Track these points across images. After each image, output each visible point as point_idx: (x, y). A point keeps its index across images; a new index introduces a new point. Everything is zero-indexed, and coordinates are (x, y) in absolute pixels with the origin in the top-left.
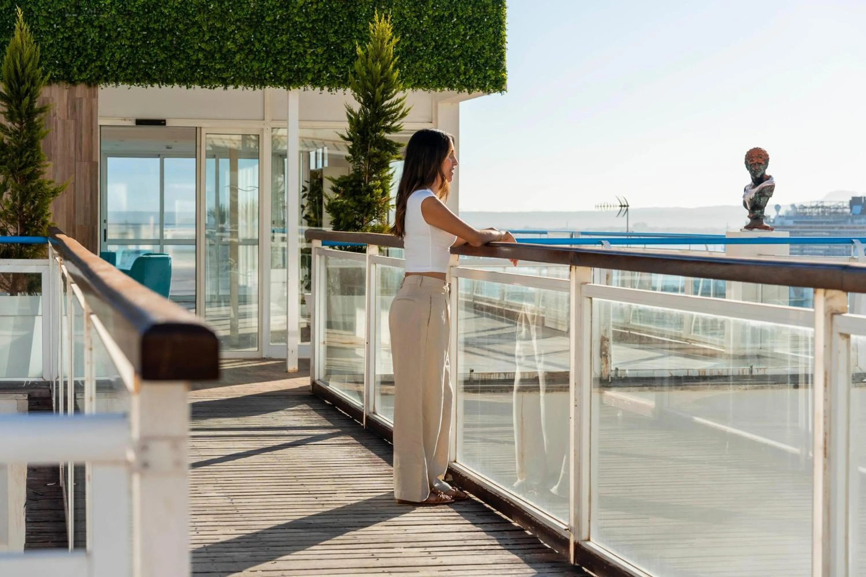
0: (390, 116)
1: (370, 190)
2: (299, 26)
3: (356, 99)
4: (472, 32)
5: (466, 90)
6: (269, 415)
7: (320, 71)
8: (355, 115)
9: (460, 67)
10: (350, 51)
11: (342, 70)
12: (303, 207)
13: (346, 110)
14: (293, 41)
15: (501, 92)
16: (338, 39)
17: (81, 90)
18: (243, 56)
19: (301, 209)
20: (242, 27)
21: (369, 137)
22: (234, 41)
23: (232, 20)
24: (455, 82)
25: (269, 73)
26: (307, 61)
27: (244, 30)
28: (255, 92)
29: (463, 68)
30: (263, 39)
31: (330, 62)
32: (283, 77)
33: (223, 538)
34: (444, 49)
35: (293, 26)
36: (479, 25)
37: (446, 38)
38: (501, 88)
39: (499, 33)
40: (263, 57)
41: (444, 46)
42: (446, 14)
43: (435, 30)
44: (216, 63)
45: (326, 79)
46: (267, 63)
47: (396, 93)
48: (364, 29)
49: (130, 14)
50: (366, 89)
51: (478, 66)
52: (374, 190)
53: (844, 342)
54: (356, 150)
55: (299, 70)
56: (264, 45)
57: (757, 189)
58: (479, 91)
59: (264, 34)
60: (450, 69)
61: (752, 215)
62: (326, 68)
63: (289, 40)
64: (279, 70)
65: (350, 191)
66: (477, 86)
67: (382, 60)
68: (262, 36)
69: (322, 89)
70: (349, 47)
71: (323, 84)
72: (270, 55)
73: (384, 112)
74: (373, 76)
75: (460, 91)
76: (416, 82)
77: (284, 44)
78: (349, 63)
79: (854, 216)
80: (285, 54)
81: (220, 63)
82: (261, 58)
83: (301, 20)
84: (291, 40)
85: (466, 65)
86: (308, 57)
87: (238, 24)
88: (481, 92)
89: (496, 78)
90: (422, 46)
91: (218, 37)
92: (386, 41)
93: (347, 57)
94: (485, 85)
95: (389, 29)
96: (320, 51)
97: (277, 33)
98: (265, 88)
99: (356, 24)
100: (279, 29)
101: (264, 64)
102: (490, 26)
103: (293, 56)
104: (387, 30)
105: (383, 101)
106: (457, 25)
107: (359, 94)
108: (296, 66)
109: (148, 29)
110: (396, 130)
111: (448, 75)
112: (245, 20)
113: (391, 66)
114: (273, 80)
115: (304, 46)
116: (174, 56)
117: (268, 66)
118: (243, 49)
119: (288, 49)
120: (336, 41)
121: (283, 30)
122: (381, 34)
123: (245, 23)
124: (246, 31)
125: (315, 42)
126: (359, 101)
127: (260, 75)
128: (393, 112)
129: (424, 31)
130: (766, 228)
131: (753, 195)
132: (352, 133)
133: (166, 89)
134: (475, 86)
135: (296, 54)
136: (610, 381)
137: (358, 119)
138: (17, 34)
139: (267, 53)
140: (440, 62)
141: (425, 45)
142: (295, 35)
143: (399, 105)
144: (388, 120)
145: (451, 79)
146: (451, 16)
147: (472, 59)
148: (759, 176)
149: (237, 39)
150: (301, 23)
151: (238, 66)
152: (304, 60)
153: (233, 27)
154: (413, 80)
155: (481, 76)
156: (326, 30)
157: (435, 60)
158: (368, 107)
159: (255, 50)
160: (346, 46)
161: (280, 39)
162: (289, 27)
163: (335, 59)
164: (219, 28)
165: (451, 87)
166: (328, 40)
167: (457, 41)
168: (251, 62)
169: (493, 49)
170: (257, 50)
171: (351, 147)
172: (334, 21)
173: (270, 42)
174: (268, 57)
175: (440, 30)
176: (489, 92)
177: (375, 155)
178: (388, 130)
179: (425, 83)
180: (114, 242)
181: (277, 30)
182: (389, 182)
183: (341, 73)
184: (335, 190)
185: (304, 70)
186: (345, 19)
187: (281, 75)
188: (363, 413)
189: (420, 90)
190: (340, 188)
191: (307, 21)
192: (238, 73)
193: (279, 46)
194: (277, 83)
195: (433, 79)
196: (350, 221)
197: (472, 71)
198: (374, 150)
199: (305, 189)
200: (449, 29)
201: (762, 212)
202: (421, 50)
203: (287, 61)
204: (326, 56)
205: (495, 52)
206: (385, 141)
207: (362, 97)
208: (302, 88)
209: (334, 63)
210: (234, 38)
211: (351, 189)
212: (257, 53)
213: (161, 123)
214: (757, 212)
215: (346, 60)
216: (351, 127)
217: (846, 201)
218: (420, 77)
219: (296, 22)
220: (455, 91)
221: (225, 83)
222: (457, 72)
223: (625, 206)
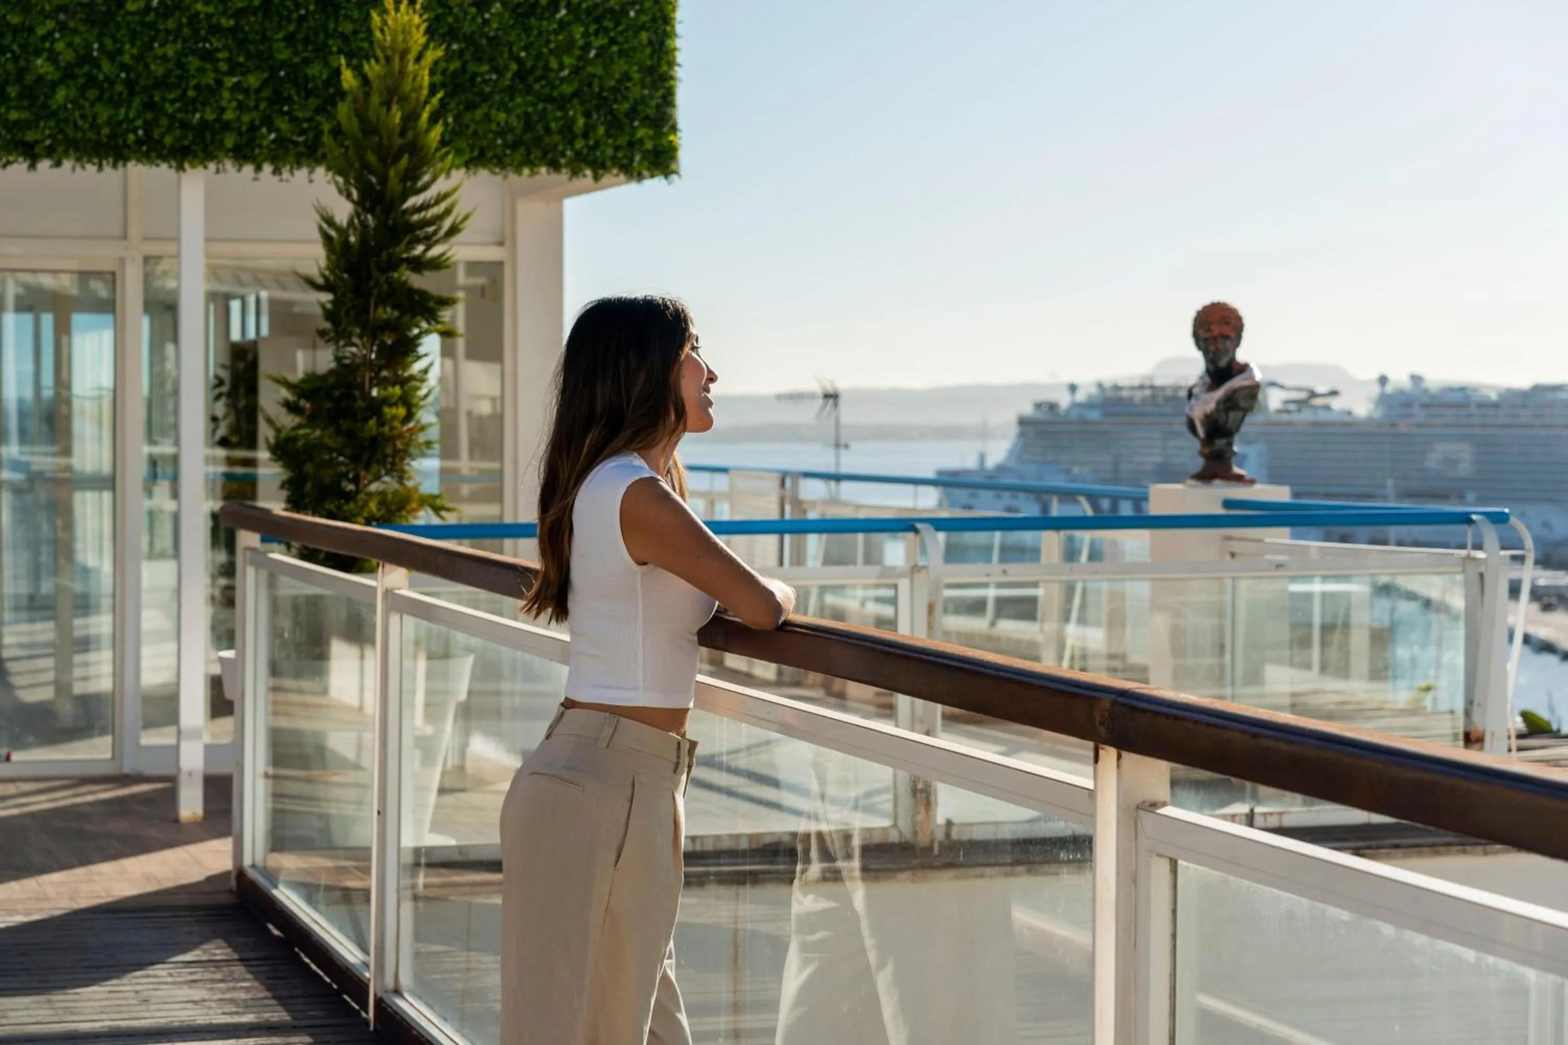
0: (420, 233)
1: (376, 408)
2: (204, 24)
3: (340, 192)
4: (601, 41)
5: (588, 172)
7: (253, 128)
8: (339, 229)
9: (574, 120)
10: (323, 82)
11: (305, 125)
12: (214, 419)
13: (317, 218)
14: (190, 58)
15: (666, 176)
16: (296, 53)
18: (73, 92)
19: (212, 426)
20: (71, 24)
21: (372, 283)
22: (53, 57)
23: (47, 7)
24: (563, 155)
25: (135, 130)
26: (224, 104)
27: (75, 31)
28: (102, 175)
29: (581, 122)
30: (120, 52)
31: (277, 107)
32: (168, 140)
34: (538, 80)
35: (190, 24)
36: (616, 26)
37: (542, 53)
38: (668, 167)
39: (662, 43)
40: (120, 94)
41: (539, 73)
43: (519, 35)
44: (8, 109)
45: (268, 147)
46: (129, 108)
47: (434, 179)
48: (355, 32)
50: (366, 166)
51: (615, 118)
52: (386, 410)
54: (343, 314)
55: (204, 125)
56: (123, 67)
57: (1220, 393)
58: (617, 175)
59: (123, 43)
60: (553, 125)
61: (1207, 450)
62: (268, 122)
63: (181, 54)
64: (158, 126)
65: (329, 410)
66: (614, 165)
67: (403, 99)
68: (118, 46)
69: (258, 168)
70: (321, 73)
71: (261, 158)
72: (137, 89)
73: (407, 223)
74: (381, 138)
75: (575, 173)
76: (476, 153)
77: (170, 66)
78: (320, 110)
80: (170, 87)
81: (19, 108)
82: (116, 97)
83: (210, 10)
84: (186, 56)
85: (587, 115)
86: (226, 95)
87: (62, 17)
88: (622, 177)
89: (655, 146)
90: (488, 72)
91: (15, 47)
92: (411, 56)
93: (317, 96)
94: (632, 160)
95: (418, 27)
96: (253, 80)
97: (153, 40)
98: (125, 165)
99: (336, 21)
100: (158, 31)
101: (123, 111)
102: (643, 27)
103: (191, 93)
104: (414, 30)
105: (404, 199)
106: (569, 24)
107: (347, 182)
108: (198, 116)
111: (547, 140)
112: (78, 9)
113: (425, 116)
114: (144, 148)
115: (216, 70)
117: (131, 115)
118: (74, 77)
119: (180, 78)
120: (290, 59)
121: (168, 32)
122: (400, 38)
123: (80, 16)
124: (81, 33)
125: (241, 59)
126: (349, 196)
127: (113, 136)
128: (429, 222)
129: (494, 38)
130: (1240, 479)
131: (1211, 406)
132: (332, 272)
134: (609, 163)
135: (197, 87)
136: (936, 851)
137: (346, 241)
139: (130, 85)
140: (530, 109)
141: (495, 70)
142: (197, 43)
143: (443, 206)
144: (418, 241)
145: (556, 146)
147: (602, 103)
148: (1223, 363)
149: (60, 53)
150: (209, 16)
151: (63, 115)
152: (217, 102)
153: (50, 25)
154: (468, 149)
155: (622, 141)
156: (269, 33)
157: (519, 105)
158: (371, 211)
159: (101, 77)
160: (314, 70)
161: (160, 52)
162: (180, 26)
163: (289, 100)
164: (15, 26)
165: (555, 166)
166: (271, 57)
167: (568, 61)
168: (92, 105)
169: (648, 80)
170: (107, 79)
171: (329, 306)
172: (285, 13)
173: (138, 59)
174: (132, 93)
175: (528, 36)
176: (640, 177)
177: (388, 326)
178: (418, 265)
179: (495, 156)
181: (152, 33)
182: (419, 388)
183: (303, 132)
184: (291, 407)
185: (217, 126)
186: (312, 8)
187: (163, 136)
188: (368, 986)
189: (483, 173)
190: (303, 402)
191: (225, 13)
192: (61, 131)
193: (158, 69)
194: (153, 155)
195: (515, 146)
196: (328, 481)
197: (601, 130)
198: (386, 313)
199: (220, 383)
200: (549, 32)
201: (1230, 444)
202: (485, 82)
203: (178, 105)
204: (266, 93)
205: (654, 87)
206: (411, 291)
207: (357, 189)
208: (212, 166)
209: (286, 108)
210: (51, 51)
211: (329, 405)
212: (106, 85)
214: (1220, 443)
215: (314, 102)
216: (328, 258)
218: (485, 143)
219: (198, 13)
220: (565, 174)
221: (31, 153)
222: (568, 133)
223: (832, 397)
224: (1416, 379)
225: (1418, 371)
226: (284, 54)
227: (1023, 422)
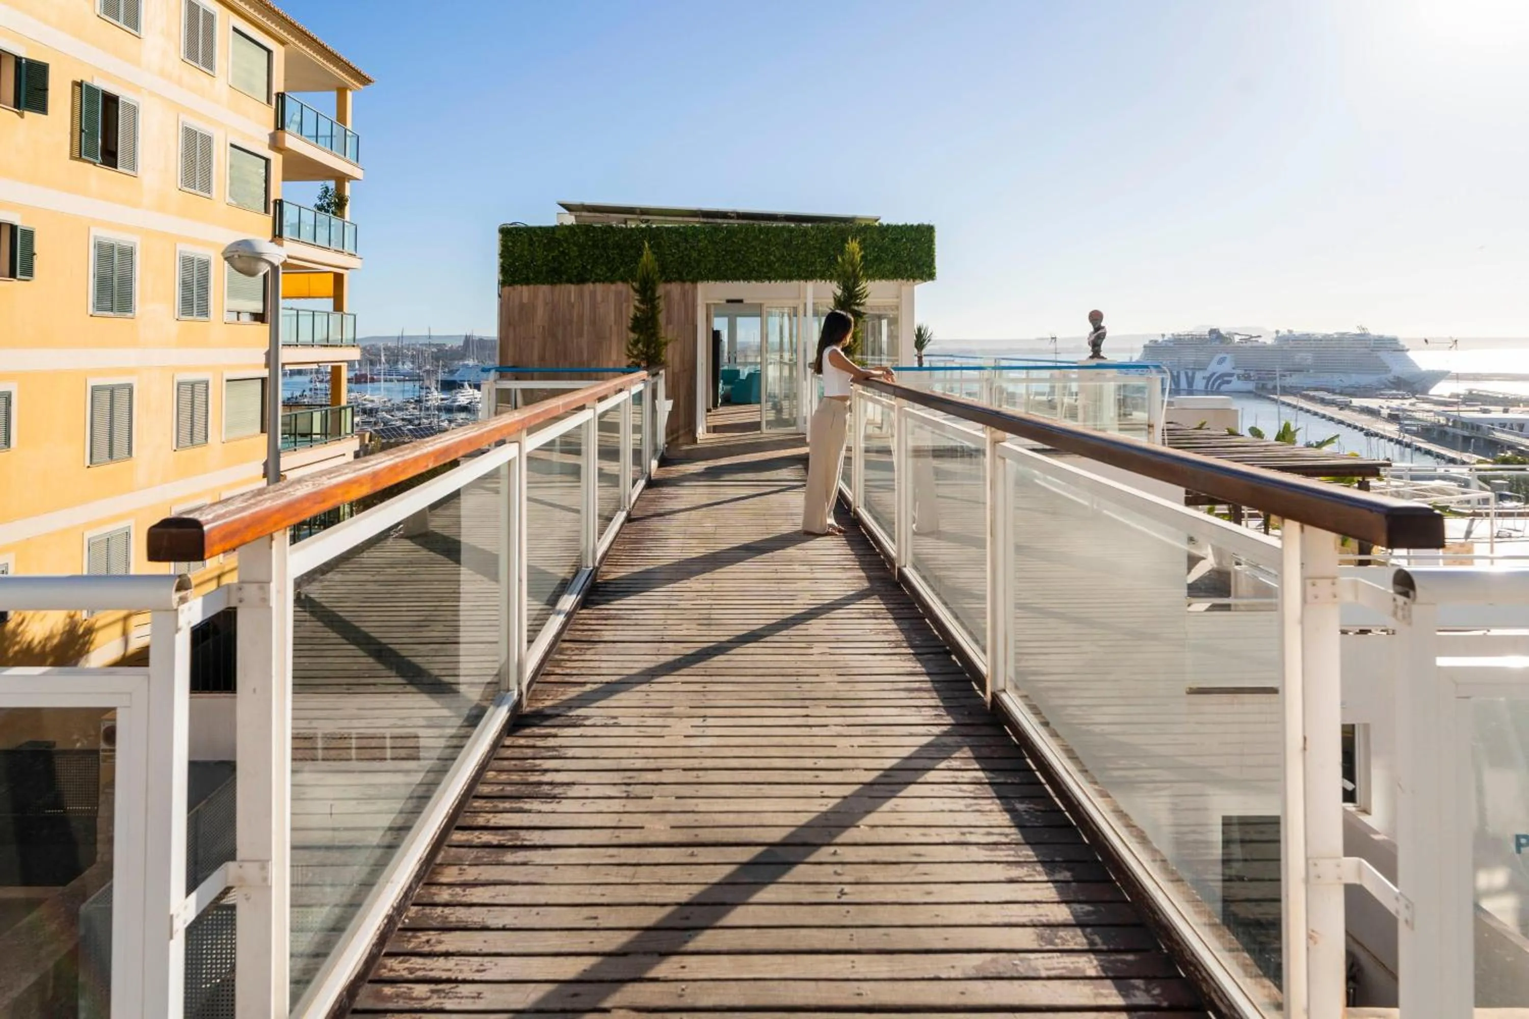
0: (859, 297)
5: (912, 280)
6: (774, 472)
7: (824, 271)
8: (838, 296)
9: (907, 267)
10: (835, 260)
11: (831, 271)
13: (833, 293)
15: (933, 281)
16: (835, 253)
17: (688, 285)
18: (780, 264)
22: (775, 256)
23: (774, 244)
24: (905, 276)
25: (795, 273)
27: (780, 249)
28: (787, 284)
29: (909, 267)
30: (791, 254)
32: (803, 275)
33: (694, 555)
34: (898, 257)
35: (809, 246)
36: (919, 243)
37: (899, 251)
38: (933, 278)
39: (931, 247)
41: (898, 255)
42: (899, 237)
43: (892, 246)
45: (828, 276)
46: (794, 267)
47: (862, 284)
49: (716, 243)
50: (845, 281)
51: (919, 266)
53: (1002, 461)
55: (812, 271)
56: (792, 258)
57: (1095, 335)
58: (919, 280)
60: (902, 269)
61: (1093, 350)
62: (828, 270)
63: (806, 254)
64: (801, 272)
66: (918, 278)
67: (853, 265)
68: (791, 252)
69: (826, 281)
71: (827, 279)
72: (796, 263)
73: (855, 294)
74: (849, 274)
75: (908, 280)
76: (876, 276)
77: (804, 257)
78: (834, 267)
79: (1211, 340)
80: (804, 262)
81: (767, 268)
82: (790, 265)
84: (808, 254)
85: (911, 266)
86: (817, 263)
87: (777, 246)
88: (921, 281)
89: (929, 273)
90: (885, 256)
91: (766, 254)
92: (856, 253)
93: (833, 264)
94: (923, 277)
96: (824, 260)
97: (799, 251)
98: (793, 281)
100: (801, 249)
102: (926, 243)
103: (809, 263)
104: (856, 248)
105: (854, 288)
106: (906, 243)
107: (840, 285)
109: (725, 250)
110: (863, 304)
111: (900, 272)
112: (781, 244)
113: (859, 268)
114: (797, 277)
115: (815, 258)
116: (740, 265)
118: (780, 260)
119: (806, 260)
121: (803, 249)
122: (853, 250)
124: (782, 250)
125: (821, 255)
126: (840, 288)
127: (790, 275)
128: (861, 294)
129: (886, 247)
130: (1103, 358)
131: (1093, 338)
133: (736, 283)
135: (811, 263)
137: (839, 298)
138: (645, 258)
139: (794, 262)
140: (896, 265)
141: (887, 255)
142: (810, 251)
143: (864, 290)
144: (858, 299)
145: (903, 274)
146: (902, 238)
147: (915, 262)
148: (1097, 326)
150: (814, 244)
151: (777, 270)
152: (815, 265)
153: (774, 248)
154: (879, 275)
155: (920, 272)
156: (828, 248)
157: (892, 264)
158: (846, 292)
159: (786, 260)
160: (833, 257)
161: (801, 254)
164: (766, 249)
165: (903, 279)
166: (829, 254)
167: (906, 252)
168: (784, 267)
169: (928, 256)
170: (788, 261)
172: (832, 243)
173: (795, 256)
174: (794, 264)
175: (894, 246)
176: (926, 281)
178: (858, 305)
179: (887, 276)
180: (740, 364)
181: (799, 249)
183: (830, 273)
185: (815, 271)
189: (877, 281)
191: (818, 243)
192: (777, 274)
193: (801, 258)
194: (800, 279)
195: (892, 274)
197: (915, 269)
200: (901, 245)
202: (884, 258)
203: (806, 266)
204: (828, 263)
205: (929, 258)
207: (842, 286)
208: (814, 281)
210: (774, 254)
213: (741, 301)
214: (1097, 348)
215: (832, 266)
217: (1207, 330)
218: (885, 273)
219: (811, 244)
221: (770, 279)
222: (906, 270)
223: (1054, 339)
224: (1290, 331)
225: (1291, 328)
226: (832, 253)
227: (1145, 347)
